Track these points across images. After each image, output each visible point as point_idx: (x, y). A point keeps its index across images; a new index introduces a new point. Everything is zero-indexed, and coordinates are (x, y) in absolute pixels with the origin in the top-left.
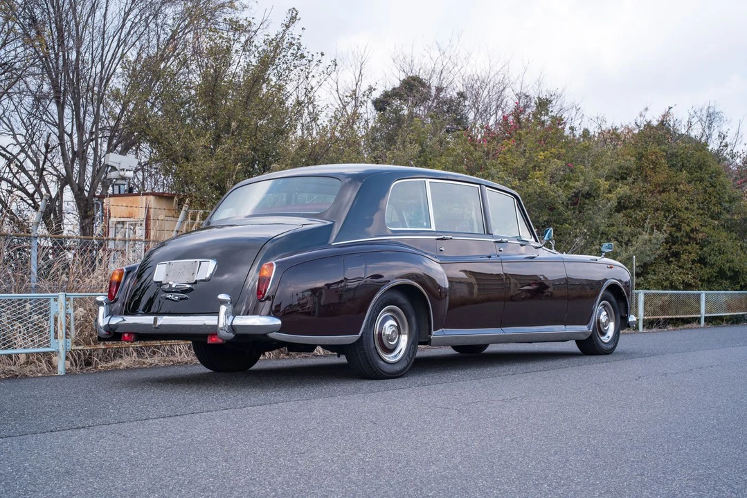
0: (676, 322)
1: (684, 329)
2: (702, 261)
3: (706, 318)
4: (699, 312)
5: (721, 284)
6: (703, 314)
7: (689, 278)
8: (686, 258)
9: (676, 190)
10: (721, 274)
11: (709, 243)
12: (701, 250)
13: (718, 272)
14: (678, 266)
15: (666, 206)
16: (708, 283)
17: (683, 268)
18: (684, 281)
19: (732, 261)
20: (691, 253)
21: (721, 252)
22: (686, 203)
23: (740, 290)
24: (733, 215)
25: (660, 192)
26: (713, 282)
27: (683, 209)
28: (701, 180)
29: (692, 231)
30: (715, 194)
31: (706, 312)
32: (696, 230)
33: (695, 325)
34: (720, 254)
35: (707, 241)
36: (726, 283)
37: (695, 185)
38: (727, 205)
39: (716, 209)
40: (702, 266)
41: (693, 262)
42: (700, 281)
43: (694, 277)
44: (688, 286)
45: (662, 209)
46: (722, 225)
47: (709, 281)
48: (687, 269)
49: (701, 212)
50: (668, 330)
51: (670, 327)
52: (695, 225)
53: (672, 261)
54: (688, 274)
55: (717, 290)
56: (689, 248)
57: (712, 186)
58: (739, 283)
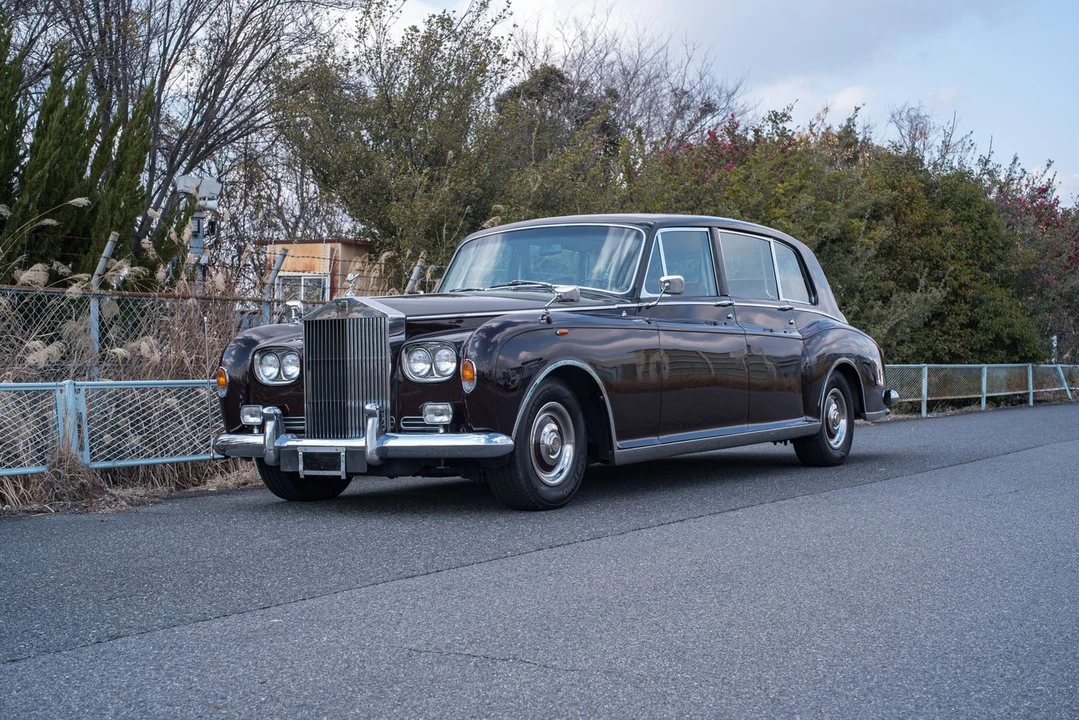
0: (959, 404)
1: (962, 414)
2: (973, 324)
3: (988, 398)
4: (979, 390)
5: (996, 355)
6: (985, 394)
7: (957, 347)
8: (953, 321)
9: (940, 232)
10: (998, 341)
11: (982, 302)
12: (971, 311)
13: (994, 340)
14: (941, 331)
15: (928, 253)
16: (983, 354)
17: (949, 334)
18: (950, 350)
19: (1011, 326)
20: (959, 315)
21: (997, 314)
22: (952, 250)
23: (1019, 362)
24: (1007, 265)
25: (919, 236)
26: (986, 353)
27: (949, 259)
28: (969, 219)
29: (961, 286)
30: (986, 238)
31: (988, 392)
32: (965, 285)
33: (974, 408)
34: (996, 316)
35: (979, 299)
36: (1002, 353)
37: (962, 225)
38: (999, 252)
39: (988, 258)
40: (974, 332)
41: (963, 326)
42: (970, 350)
43: (963, 346)
44: (955, 358)
45: (921, 258)
46: (995, 278)
47: (981, 351)
48: (954, 336)
49: (971, 261)
50: (946, 416)
51: (949, 411)
52: (965, 279)
53: (934, 325)
54: (955, 342)
55: (993, 363)
56: (956, 308)
57: (983, 228)
58: (1017, 353)
